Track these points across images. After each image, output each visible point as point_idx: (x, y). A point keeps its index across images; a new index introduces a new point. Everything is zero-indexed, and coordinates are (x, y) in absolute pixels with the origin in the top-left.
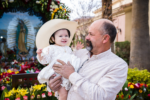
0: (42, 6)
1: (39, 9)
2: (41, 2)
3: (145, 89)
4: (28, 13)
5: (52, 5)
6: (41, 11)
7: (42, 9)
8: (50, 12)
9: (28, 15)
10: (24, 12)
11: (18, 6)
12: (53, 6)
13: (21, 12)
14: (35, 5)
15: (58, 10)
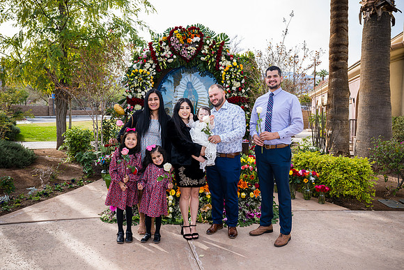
0: (209, 64)
1: (205, 68)
2: (207, 59)
3: (312, 179)
4: (199, 74)
5: (221, 61)
6: (208, 70)
7: (209, 67)
8: (221, 71)
10: (193, 73)
14: (199, 63)
15: (231, 68)
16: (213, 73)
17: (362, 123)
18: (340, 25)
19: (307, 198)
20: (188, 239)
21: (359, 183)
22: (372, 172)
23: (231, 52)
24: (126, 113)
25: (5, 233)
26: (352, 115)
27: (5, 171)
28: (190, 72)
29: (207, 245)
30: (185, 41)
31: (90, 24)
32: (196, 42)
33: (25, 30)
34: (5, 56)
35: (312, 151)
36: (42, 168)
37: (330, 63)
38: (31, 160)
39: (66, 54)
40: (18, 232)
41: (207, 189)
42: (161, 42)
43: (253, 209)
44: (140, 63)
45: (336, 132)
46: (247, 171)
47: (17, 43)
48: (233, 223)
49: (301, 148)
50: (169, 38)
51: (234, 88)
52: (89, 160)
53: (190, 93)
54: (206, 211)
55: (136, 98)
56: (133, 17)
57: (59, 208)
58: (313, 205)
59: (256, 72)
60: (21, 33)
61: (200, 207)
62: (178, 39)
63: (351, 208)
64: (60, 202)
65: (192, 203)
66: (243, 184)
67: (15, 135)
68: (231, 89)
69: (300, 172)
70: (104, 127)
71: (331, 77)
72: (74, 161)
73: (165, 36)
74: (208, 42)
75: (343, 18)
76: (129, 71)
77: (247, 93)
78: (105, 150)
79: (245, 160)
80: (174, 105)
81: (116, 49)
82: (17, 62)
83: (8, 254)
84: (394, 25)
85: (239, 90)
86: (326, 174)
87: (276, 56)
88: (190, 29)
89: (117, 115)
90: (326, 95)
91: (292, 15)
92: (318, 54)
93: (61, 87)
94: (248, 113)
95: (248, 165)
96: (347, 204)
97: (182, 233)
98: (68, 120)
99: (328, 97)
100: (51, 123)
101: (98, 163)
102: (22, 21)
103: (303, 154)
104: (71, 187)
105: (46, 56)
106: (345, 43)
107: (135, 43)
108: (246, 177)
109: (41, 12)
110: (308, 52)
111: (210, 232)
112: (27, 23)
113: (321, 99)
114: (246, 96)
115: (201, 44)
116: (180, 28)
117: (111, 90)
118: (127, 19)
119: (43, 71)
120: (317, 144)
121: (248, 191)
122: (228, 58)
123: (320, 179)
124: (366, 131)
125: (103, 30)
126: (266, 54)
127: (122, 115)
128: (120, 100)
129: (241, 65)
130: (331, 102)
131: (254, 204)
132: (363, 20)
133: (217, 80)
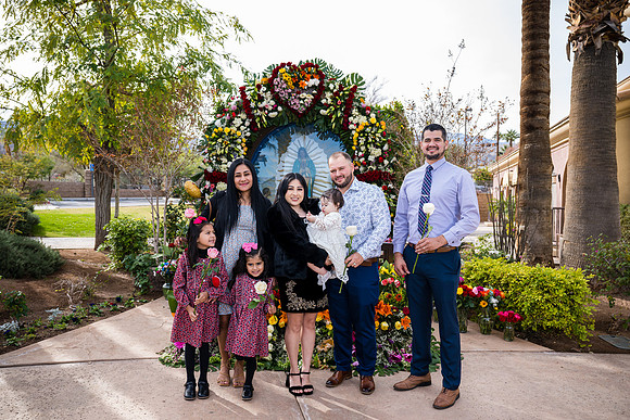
0: (333, 120)
1: (327, 126)
2: (329, 112)
3: (494, 301)
4: (317, 135)
5: (352, 116)
7: (334, 125)
8: (351, 131)
10: (308, 134)
12: (354, 117)
14: (318, 119)
15: (366, 127)
16: (339, 135)
17: (572, 214)
18: (538, 62)
19: (486, 331)
20: (296, 395)
21: (568, 309)
22: (588, 291)
23: (367, 103)
24: (203, 195)
25: (9, 380)
26: (556, 201)
27: (14, 283)
28: (303, 133)
29: (326, 404)
30: (296, 84)
31: (151, 58)
32: (314, 87)
33: (52, 67)
34: (20, 107)
35: (494, 257)
36: (70, 279)
37: (522, 120)
38: (55, 266)
39: (112, 103)
40: (30, 380)
41: (328, 316)
42: (259, 87)
43: (400, 348)
44: (226, 117)
45: (532, 227)
46: (390, 288)
47: (38, 86)
48: (367, 370)
49: (477, 251)
50: (271, 80)
51: (371, 158)
52: (145, 266)
53: (303, 165)
54: (326, 350)
55: (219, 172)
56: (216, 47)
57: (95, 343)
58: (495, 343)
59: (406, 134)
60: (45, 72)
61: (316, 344)
62: (286, 82)
63: (557, 349)
64: (96, 333)
65: (305, 337)
66: (384, 309)
67: (32, 226)
68: (366, 159)
69: (475, 290)
70: (169, 217)
71: (523, 141)
72: (121, 269)
73: (265, 76)
74: (331, 86)
75: (542, 51)
76: (209, 131)
77: (392, 165)
78: (169, 252)
79: (387, 271)
80: (278, 184)
81: (189, 96)
82: (37, 115)
83: (12, 414)
84: (621, 62)
85: (379, 160)
86: (516, 294)
87: (437, 108)
88: (303, 67)
89: (188, 197)
90: (516, 170)
91: (462, 46)
92: (502, 105)
93: (104, 154)
94: (394, 197)
95: (392, 278)
96: (550, 342)
97: (288, 384)
98: (113, 204)
99: (519, 173)
100: (86, 209)
101: (158, 273)
102: (47, 54)
103: (480, 262)
104: (115, 309)
105: (82, 106)
106: (545, 89)
107: (219, 87)
108: (390, 297)
109: (75, 39)
110: (488, 103)
111: (332, 383)
112: (55, 55)
113: (508, 175)
114: (391, 171)
115: (321, 89)
116: (289, 64)
117: (181, 159)
118: (207, 50)
119: (76, 129)
120: (501, 245)
121: (392, 320)
122: (363, 111)
123: (506, 301)
124: (579, 226)
125: (170, 67)
126: (421, 106)
127: (197, 198)
128: (194, 174)
129: (382, 122)
130: (523, 180)
131: (401, 340)
132: (572, 55)
133: (346, 144)
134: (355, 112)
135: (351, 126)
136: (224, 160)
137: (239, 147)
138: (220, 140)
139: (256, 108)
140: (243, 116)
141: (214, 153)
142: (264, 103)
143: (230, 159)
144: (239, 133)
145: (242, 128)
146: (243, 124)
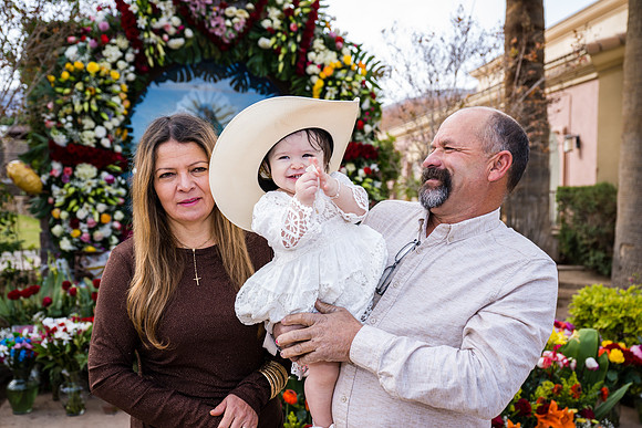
0: (281, 57)
1: (269, 68)
2: (276, 43)
4: (231, 84)
5: (314, 50)
6: (277, 76)
7: (281, 66)
8: (309, 76)
9: (231, 89)
10: (215, 81)
11: (198, 60)
12: (317, 54)
13: (205, 79)
14: (253, 55)
15: (337, 70)
24: (47, 187)
44: (89, 43)
55: (80, 146)
66: (562, 417)
69: (637, 351)
94: (378, 184)
108: (560, 390)
114: (375, 144)
115: (262, 2)
122: (330, 43)
134: (318, 44)
135: (311, 69)
136: (88, 123)
137: (116, 100)
138: (79, 86)
139: (149, 28)
140: (122, 42)
141: (67, 110)
142: (163, 22)
143: (99, 122)
144: (115, 74)
145: (121, 64)
146: (123, 58)
